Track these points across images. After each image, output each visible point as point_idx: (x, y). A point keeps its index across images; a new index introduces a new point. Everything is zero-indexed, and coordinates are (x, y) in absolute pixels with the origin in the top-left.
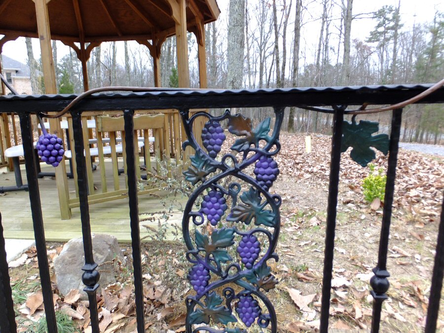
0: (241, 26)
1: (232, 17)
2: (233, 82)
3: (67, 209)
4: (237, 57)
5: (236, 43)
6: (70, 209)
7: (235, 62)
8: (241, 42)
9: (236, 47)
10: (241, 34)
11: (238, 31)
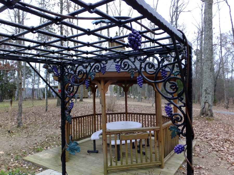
0: (210, 60)
1: (205, 56)
2: (206, 90)
3: (106, 171)
4: (208, 77)
5: (207, 70)
6: (108, 171)
7: (207, 79)
8: (211, 69)
9: (208, 72)
10: (210, 65)
11: (209, 63)
